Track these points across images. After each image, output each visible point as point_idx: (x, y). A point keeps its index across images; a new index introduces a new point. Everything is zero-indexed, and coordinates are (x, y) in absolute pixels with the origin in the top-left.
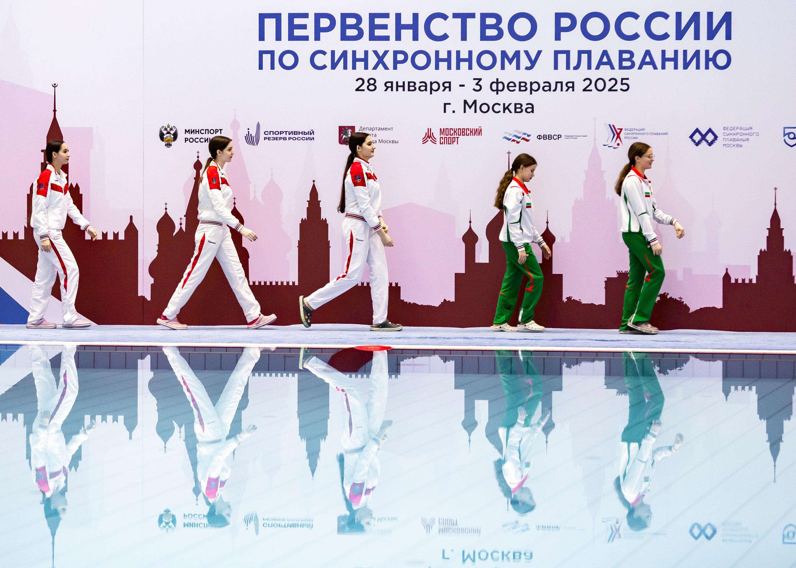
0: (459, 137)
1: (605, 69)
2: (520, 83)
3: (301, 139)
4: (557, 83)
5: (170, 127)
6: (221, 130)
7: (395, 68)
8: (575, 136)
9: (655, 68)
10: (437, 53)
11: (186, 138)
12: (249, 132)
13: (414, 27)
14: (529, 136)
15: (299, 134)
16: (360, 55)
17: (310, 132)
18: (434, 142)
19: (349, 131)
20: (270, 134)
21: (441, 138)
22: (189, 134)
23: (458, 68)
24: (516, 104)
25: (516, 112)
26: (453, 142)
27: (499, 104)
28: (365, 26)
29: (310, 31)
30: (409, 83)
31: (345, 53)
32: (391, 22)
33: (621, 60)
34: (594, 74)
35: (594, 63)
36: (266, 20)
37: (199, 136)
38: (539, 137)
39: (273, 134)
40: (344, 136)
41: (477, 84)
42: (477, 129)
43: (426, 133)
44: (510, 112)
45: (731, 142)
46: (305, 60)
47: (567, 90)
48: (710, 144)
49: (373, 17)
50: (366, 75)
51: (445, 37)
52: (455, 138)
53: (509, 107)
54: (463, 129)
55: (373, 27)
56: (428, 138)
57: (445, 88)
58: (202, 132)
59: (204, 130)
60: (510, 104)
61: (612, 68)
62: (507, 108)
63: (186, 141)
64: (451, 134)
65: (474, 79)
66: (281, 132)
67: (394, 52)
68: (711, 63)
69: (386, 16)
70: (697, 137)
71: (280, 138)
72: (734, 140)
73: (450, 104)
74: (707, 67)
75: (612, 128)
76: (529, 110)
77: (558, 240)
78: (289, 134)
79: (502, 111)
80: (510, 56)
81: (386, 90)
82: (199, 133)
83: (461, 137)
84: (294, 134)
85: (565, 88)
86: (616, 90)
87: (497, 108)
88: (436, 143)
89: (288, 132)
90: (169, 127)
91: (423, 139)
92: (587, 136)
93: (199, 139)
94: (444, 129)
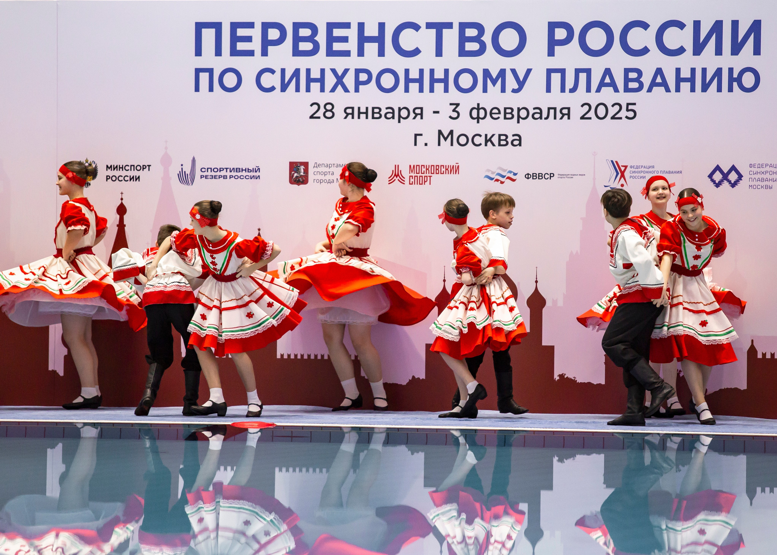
0: (431, 176)
1: (607, 91)
2: (505, 109)
3: (244, 177)
4: (549, 109)
5: (89, 162)
6: (149, 166)
7: (357, 90)
8: (571, 175)
9: (668, 90)
10: (407, 71)
11: (107, 176)
12: (182, 168)
13: (380, 40)
14: (515, 174)
15: (242, 172)
16: (315, 74)
17: (255, 169)
18: (402, 181)
19: (301, 169)
20: (208, 171)
21: (411, 178)
22: (111, 170)
23: (432, 90)
24: (500, 135)
25: (500, 145)
26: (425, 182)
27: (480, 136)
28: (321, 38)
29: (256, 45)
30: (373, 108)
31: (297, 73)
32: (352, 34)
33: (627, 80)
34: (594, 98)
35: (594, 86)
36: (204, 31)
37: (123, 173)
38: (527, 176)
39: (211, 172)
40: (296, 175)
41: (454, 110)
42: (453, 166)
43: (393, 171)
44: (494, 145)
45: (759, 183)
46: (249, 80)
47: (561, 118)
48: (733, 185)
49: (331, 26)
50: (323, 98)
51: (416, 52)
52: (427, 176)
53: (492, 139)
54: (436, 166)
55: (331, 39)
56: (395, 177)
57: (416, 115)
58: (127, 168)
59: (128, 166)
60: (493, 135)
61: (616, 90)
62: (490, 140)
63: (107, 179)
64: (423, 172)
65: (451, 104)
66: (220, 168)
67: (356, 70)
68: (735, 84)
69: (347, 25)
70: (718, 177)
71: (219, 176)
72: (763, 180)
73: (421, 135)
74: (730, 89)
75: (615, 165)
76: (516, 143)
77: (548, 303)
78: (231, 171)
79: (483, 143)
80: (494, 75)
81: (346, 118)
82: (123, 170)
83: (434, 176)
84: (236, 172)
85: (559, 115)
86: (621, 118)
87: (477, 140)
88: (404, 184)
89: (228, 168)
90: (87, 162)
91: (389, 178)
92: (584, 175)
93: (123, 177)
94: (414, 166)
